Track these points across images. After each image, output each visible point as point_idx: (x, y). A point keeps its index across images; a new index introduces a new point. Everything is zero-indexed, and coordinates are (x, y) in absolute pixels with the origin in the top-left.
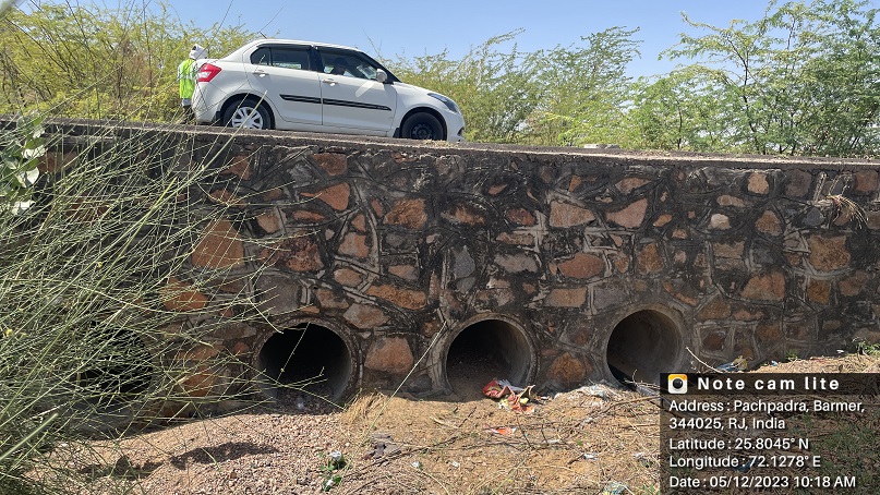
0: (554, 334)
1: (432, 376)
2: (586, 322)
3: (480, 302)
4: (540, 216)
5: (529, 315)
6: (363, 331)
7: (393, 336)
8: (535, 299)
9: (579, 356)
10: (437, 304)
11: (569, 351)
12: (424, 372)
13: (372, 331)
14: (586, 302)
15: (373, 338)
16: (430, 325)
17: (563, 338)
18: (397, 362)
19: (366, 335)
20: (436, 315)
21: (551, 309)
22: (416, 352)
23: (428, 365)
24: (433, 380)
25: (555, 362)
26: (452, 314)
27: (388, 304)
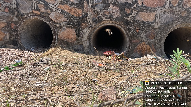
0: (139, 33)
1: (84, 45)
2: (154, 29)
3: (105, 15)
5: (127, 23)
6: (57, 23)
7: (69, 27)
8: (131, 16)
9: (150, 44)
10: (87, 15)
11: (145, 41)
12: (80, 43)
13: (60, 24)
14: (155, 19)
15: (60, 27)
16: (84, 24)
17: (143, 35)
18: (70, 38)
19: (58, 25)
20: (86, 20)
21: (138, 21)
22: (79, 34)
23: (82, 40)
24: (85, 47)
25: (138, 45)
26: (93, 20)
27: (67, 13)
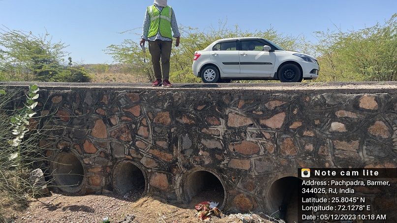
0: (234, 183)
1: (176, 193)
2: (252, 178)
3: (196, 161)
4: (223, 121)
5: (221, 171)
6: (148, 168)
7: (161, 173)
8: (223, 163)
9: (248, 196)
10: (177, 160)
11: (243, 193)
12: (173, 191)
13: (151, 169)
14: (251, 167)
15: (152, 173)
16: (175, 170)
17: (239, 185)
18: (162, 184)
19: (149, 171)
20: (177, 165)
21: (231, 169)
22: (170, 181)
23: (175, 188)
24: (177, 196)
25: (236, 197)
26: (184, 166)
27: (157, 158)
